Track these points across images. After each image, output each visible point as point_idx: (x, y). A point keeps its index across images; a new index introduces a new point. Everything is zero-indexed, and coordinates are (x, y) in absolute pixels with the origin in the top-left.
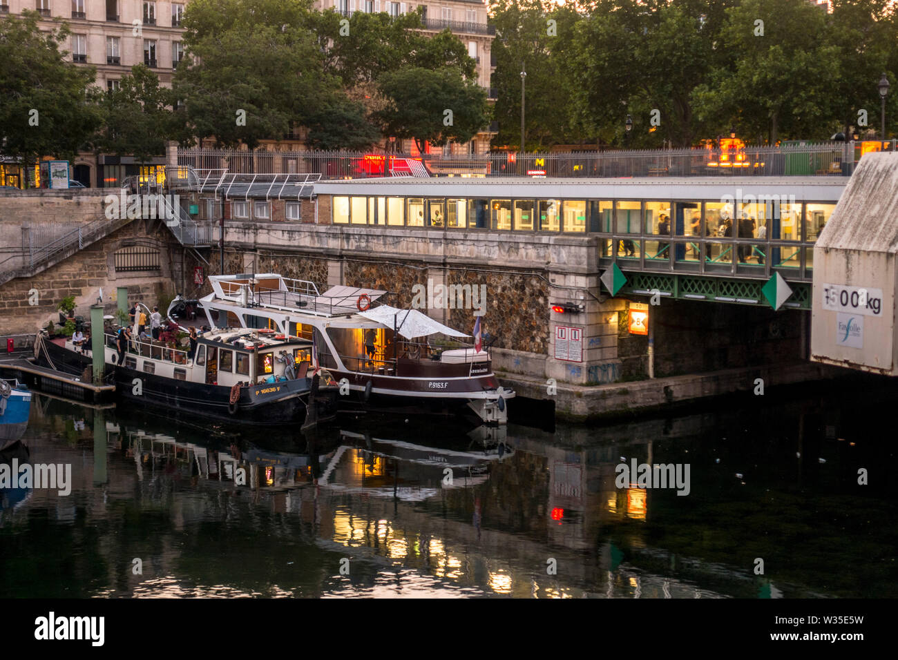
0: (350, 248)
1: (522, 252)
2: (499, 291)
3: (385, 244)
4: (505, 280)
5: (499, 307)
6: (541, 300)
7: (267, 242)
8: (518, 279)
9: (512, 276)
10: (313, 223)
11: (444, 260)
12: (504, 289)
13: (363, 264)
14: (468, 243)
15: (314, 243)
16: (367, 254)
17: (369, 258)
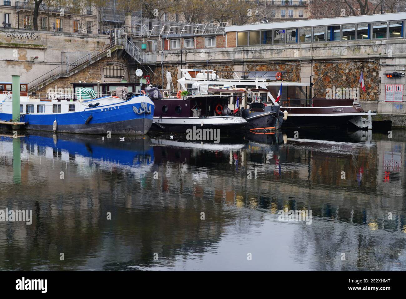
0: (249, 58)
1: (363, 50)
2: (347, 71)
3: (272, 54)
4: (351, 65)
5: (346, 80)
6: (374, 74)
7: (193, 59)
8: (359, 64)
9: (355, 63)
10: (223, 47)
11: (312, 58)
12: (350, 70)
13: (257, 65)
14: (327, 48)
15: (225, 57)
16: (261, 60)
17: (261, 62)
